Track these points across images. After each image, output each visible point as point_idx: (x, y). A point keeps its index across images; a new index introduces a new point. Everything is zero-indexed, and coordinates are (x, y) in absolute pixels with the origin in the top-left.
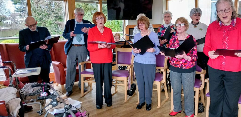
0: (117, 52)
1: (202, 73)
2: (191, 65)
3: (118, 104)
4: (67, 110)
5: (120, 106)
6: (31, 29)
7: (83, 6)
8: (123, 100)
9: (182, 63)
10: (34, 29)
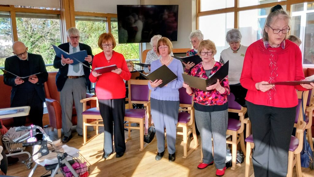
0: (131, 85)
1: (241, 112)
2: (223, 101)
3: (131, 154)
4: (60, 160)
5: (134, 157)
6: (21, 57)
7: (88, 25)
8: (138, 148)
9: (212, 99)
10: (25, 58)
